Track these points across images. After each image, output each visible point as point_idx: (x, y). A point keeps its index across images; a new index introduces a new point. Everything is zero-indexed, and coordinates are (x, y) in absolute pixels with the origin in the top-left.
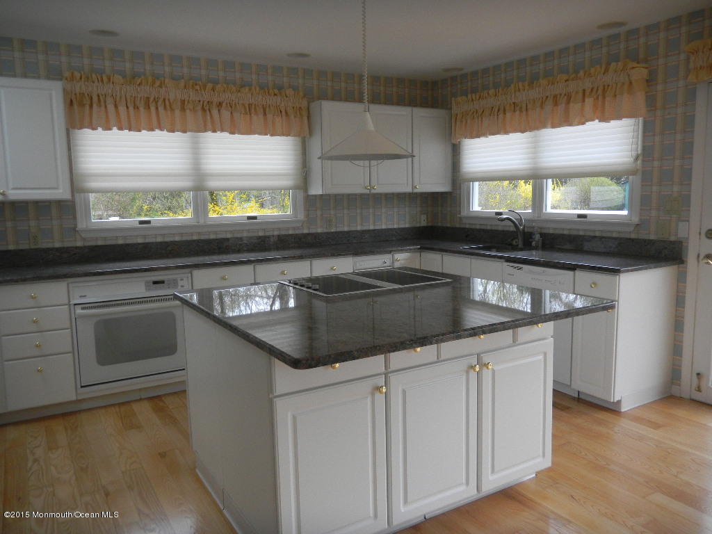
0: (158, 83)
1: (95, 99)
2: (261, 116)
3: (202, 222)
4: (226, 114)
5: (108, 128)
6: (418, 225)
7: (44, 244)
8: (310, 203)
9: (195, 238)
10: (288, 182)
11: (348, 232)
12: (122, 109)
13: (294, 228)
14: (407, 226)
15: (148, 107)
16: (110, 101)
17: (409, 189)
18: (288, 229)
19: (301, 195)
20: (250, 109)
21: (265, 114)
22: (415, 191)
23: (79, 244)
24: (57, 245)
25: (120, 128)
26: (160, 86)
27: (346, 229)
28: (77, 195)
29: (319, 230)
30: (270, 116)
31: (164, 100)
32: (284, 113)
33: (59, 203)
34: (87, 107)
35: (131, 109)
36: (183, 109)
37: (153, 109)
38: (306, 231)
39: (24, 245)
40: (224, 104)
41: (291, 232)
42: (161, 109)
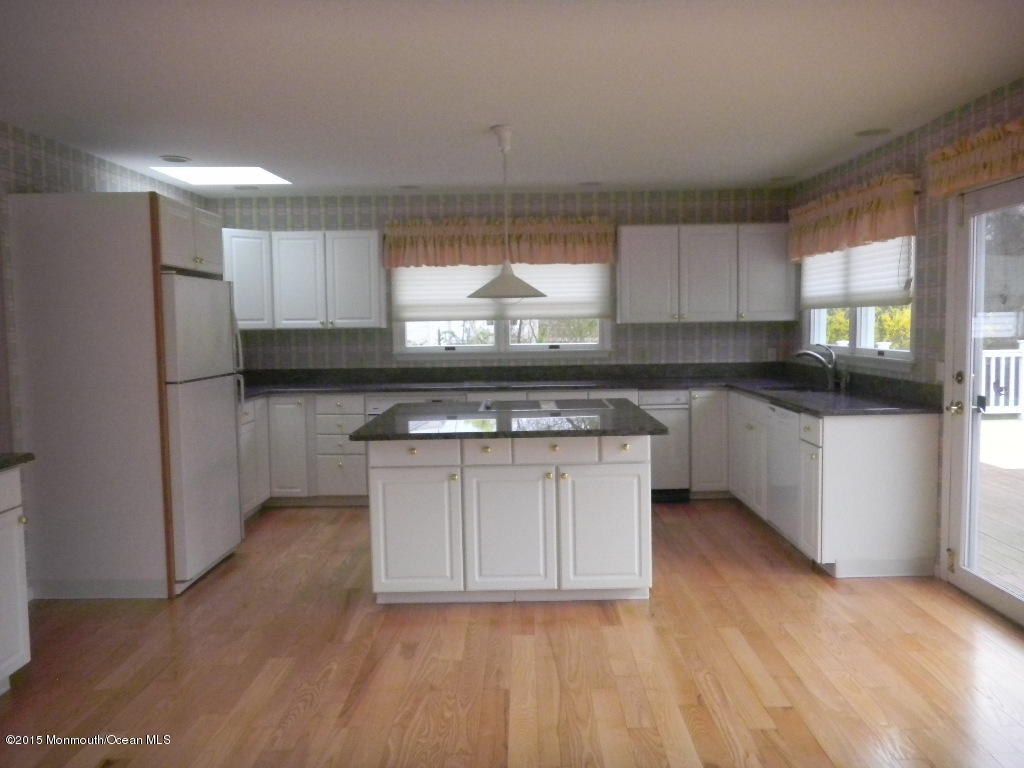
0: (461, 223)
1: (409, 240)
2: (562, 244)
3: (502, 349)
4: (525, 246)
5: (418, 265)
6: (764, 360)
7: (367, 365)
8: (621, 332)
9: (495, 364)
10: (593, 311)
11: (666, 366)
12: (430, 248)
13: (600, 359)
14: (747, 360)
15: (452, 245)
16: (421, 240)
17: (731, 318)
18: (593, 359)
19: (608, 324)
20: (550, 239)
21: (565, 243)
22: (742, 320)
23: (394, 366)
24: (378, 366)
25: (428, 265)
26: (464, 225)
27: (663, 362)
28: (395, 324)
29: (630, 362)
30: (570, 246)
31: (467, 237)
32: (586, 239)
33: (380, 330)
34: (402, 249)
35: (438, 247)
36: (484, 244)
37: (456, 246)
38: (613, 362)
39: (353, 365)
40: (524, 237)
41: (596, 363)
42: (464, 245)
